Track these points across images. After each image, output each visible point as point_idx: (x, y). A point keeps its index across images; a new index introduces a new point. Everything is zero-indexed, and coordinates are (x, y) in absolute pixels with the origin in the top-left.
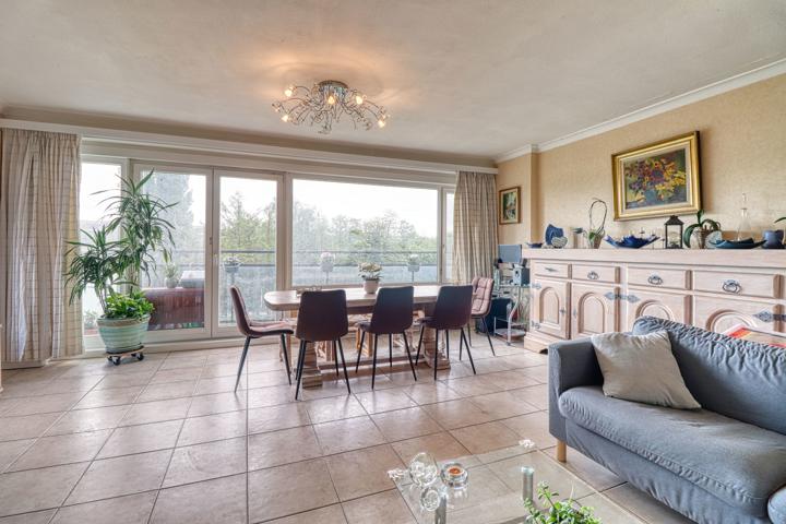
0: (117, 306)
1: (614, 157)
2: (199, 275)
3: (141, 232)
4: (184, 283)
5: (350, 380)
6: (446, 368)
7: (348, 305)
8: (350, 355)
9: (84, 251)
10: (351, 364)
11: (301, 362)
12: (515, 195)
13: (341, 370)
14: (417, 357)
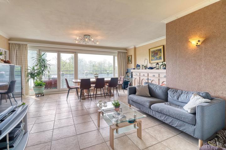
0: (38, 84)
1: (149, 49)
2: (56, 76)
3: (43, 67)
4: (52, 79)
5: (92, 98)
6: (113, 95)
7: (91, 82)
8: (92, 94)
9: (29, 71)
10: (92, 95)
11: (81, 94)
12: (131, 57)
13: (90, 96)
14: (107, 94)
